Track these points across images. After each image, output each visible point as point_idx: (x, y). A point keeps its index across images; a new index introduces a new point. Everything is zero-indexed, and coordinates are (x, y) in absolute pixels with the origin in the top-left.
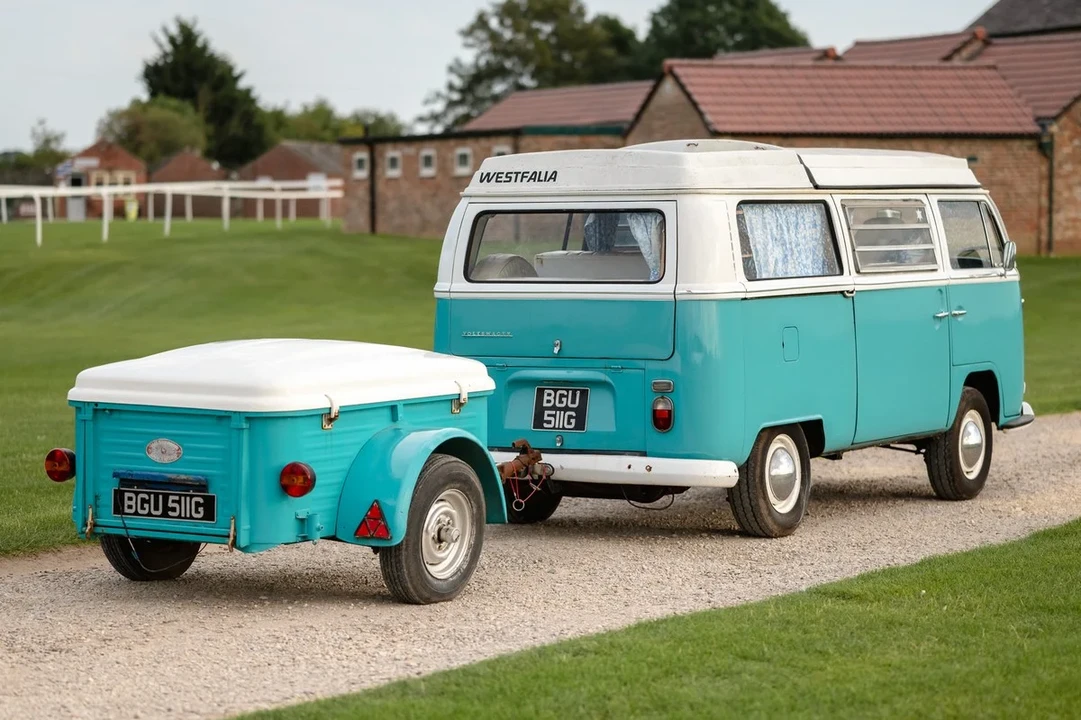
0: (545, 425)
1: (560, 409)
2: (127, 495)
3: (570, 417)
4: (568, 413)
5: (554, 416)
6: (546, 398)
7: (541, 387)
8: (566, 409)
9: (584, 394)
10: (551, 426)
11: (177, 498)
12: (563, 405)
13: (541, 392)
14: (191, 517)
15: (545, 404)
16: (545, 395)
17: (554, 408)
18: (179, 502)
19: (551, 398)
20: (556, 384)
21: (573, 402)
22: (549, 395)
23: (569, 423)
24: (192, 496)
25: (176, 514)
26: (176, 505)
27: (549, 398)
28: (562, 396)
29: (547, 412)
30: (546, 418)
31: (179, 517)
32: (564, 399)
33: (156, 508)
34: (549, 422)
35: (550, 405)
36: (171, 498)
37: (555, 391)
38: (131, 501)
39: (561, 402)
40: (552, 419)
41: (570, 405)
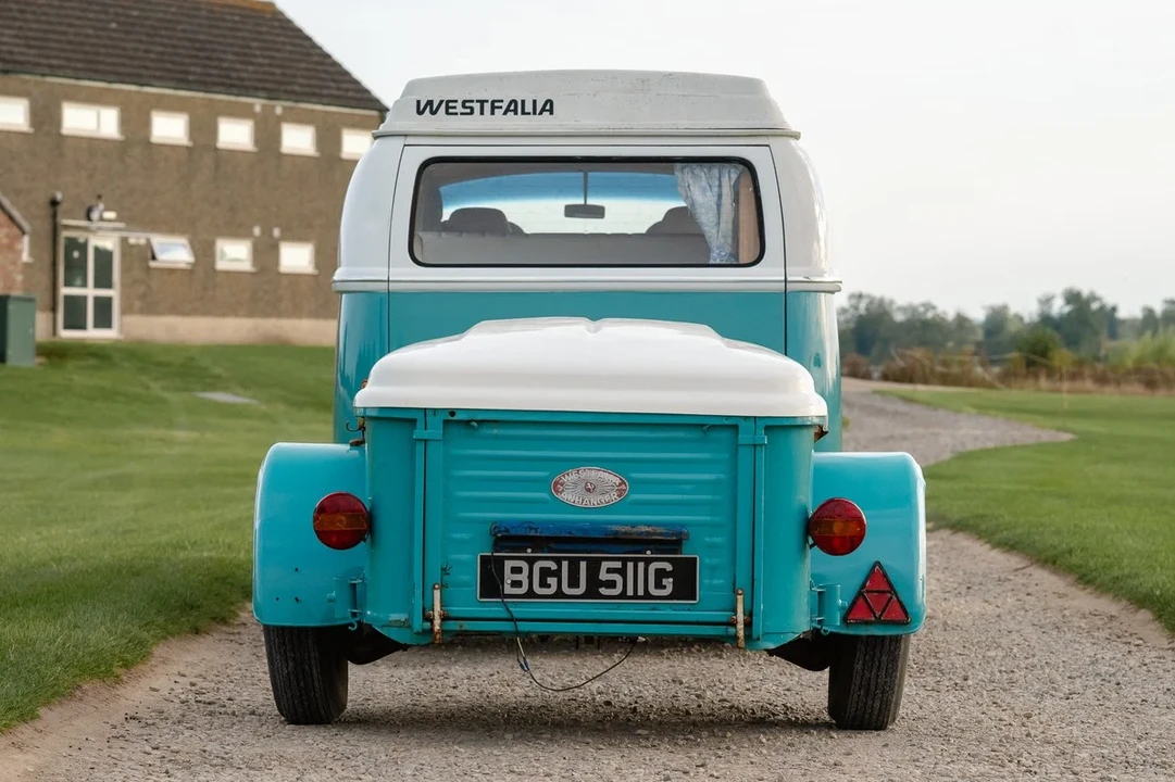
2: (508, 565)
11: (618, 565)
14: (647, 595)
18: (622, 572)
24: (648, 561)
25: (618, 591)
26: (617, 578)
31: (623, 595)
33: (574, 583)
36: (605, 565)
38: (517, 572)
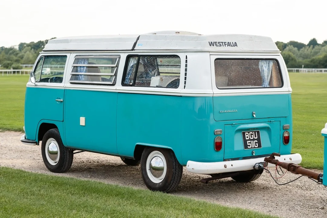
0: (249, 147)
1: (252, 140)
3: (256, 143)
4: (255, 141)
5: (250, 143)
6: (246, 136)
7: (243, 132)
8: (254, 140)
9: (258, 132)
10: (250, 147)
12: (252, 138)
13: (244, 134)
15: (247, 139)
16: (246, 134)
17: (250, 140)
19: (248, 136)
20: (249, 130)
21: (256, 137)
22: (247, 134)
23: (256, 145)
27: (247, 136)
28: (251, 134)
29: (248, 142)
30: (248, 144)
32: (252, 136)
34: (249, 146)
35: (248, 138)
37: (249, 132)
39: (252, 137)
40: (250, 144)
41: (255, 138)
